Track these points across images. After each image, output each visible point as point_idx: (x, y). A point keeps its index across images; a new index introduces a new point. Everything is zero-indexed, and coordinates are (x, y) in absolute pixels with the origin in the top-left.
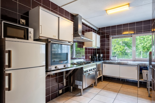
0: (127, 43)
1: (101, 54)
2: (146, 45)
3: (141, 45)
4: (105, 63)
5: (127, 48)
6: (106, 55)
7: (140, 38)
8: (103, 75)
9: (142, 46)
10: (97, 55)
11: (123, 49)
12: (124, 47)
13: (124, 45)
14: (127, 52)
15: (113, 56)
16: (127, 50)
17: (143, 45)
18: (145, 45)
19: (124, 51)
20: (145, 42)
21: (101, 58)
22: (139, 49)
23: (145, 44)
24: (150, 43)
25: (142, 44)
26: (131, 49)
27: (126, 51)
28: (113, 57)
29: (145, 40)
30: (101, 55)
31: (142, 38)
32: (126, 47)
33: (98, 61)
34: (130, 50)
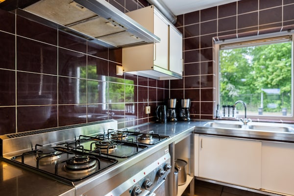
0: (230, 76)
1: (185, 100)
2: (272, 80)
3: (261, 81)
4: (201, 132)
5: (232, 87)
6: (200, 102)
7: (258, 66)
8: (196, 175)
9: (263, 82)
10: (173, 103)
11: (224, 89)
12: (225, 84)
13: (226, 80)
14: (232, 95)
15: (224, 107)
16: (231, 92)
17: (265, 81)
18: (269, 81)
19: (225, 93)
20: (269, 74)
21: (186, 113)
22: (258, 89)
23: (270, 77)
24: (279, 76)
25: (264, 79)
26: (240, 89)
27: (230, 94)
28: (222, 109)
29: (270, 69)
30: (187, 103)
31: (262, 67)
32: (230, 86)
33: (174, 121)
34: (238, 91)
